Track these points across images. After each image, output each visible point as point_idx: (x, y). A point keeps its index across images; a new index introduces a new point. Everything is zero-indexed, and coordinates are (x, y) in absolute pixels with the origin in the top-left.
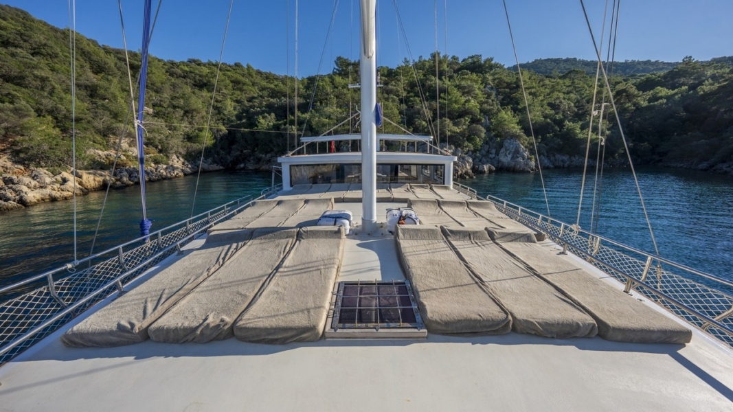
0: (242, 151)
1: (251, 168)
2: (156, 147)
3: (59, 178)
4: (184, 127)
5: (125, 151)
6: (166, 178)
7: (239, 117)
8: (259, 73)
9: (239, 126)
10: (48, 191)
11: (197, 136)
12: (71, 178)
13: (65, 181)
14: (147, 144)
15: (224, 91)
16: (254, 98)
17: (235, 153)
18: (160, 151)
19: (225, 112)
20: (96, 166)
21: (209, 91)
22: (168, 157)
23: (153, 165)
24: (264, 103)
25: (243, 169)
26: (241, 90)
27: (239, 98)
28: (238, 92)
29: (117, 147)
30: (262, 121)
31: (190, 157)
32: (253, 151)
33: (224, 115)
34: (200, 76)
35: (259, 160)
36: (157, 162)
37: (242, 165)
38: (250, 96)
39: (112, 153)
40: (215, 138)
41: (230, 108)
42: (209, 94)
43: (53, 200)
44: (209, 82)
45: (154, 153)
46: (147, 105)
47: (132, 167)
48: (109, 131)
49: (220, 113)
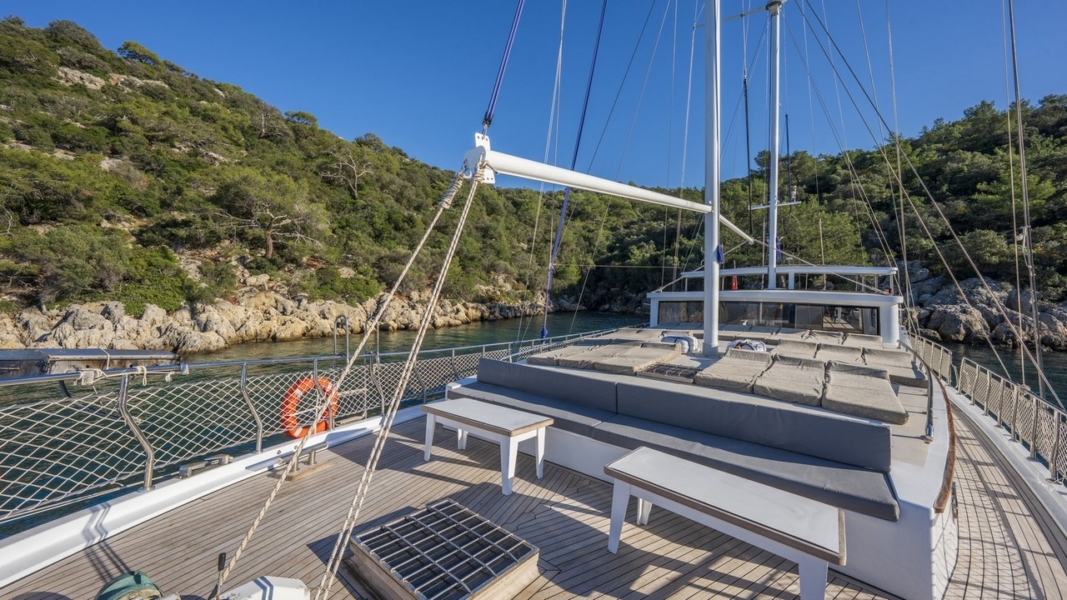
0: (609, 290)
1: (616, 310)
2: (526, 284)
3: (455, 308)
5: (500, 287)
6: (529, 316)
7: (611, 249)
9: (608, 260)
10: (447, 318)
11: (564, 272)
12: (462, 309)
13: (458, 311)
14: (518, 280)
15: (599, 218)
16: (633, 223)
17: (601, 292)
18: (528, 288)
19: (598, 244)
20: (480, 300)
21: (582, 220)
22: (533, 293)
23: (521, 301)
24: (644, 229)
25: (608, 310)
26: (618, 215)
27: (614, 225)
28: (614, 218)
29: (494, 282)
30: (636, 252)
31: (554, 295)
32: (623, 288)
33: (594, 246)
35: (627, 300)
36: (523, 298)
37: (607, 306)
38: (629, 221)
39: (491, 288)
40: (582, 273)
41: (602, 237)
42: (582, 224)
43: (450, 325)
44: (584, 210)
45: (523, 289)
46: (523, 241)
47: (503, 302)
48: (491, 268)
49: (590, 244)
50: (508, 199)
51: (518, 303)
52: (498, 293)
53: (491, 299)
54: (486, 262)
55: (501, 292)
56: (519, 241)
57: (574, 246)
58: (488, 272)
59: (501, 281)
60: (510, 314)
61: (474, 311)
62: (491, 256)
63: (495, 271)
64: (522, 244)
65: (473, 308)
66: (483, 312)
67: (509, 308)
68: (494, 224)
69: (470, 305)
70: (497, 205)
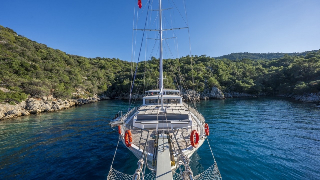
0: (116, 92)
1: (120, 98)
2: (89, 91)
3: (64, 102)
4: (97, 84)
5: (80, 93)
6: (93, 102)
7: (116, 80)
8: (122, 61)
9: (116, 83)
10: (62, 106)
11: (102, 87)
12: (68, 102)
13: (66, 103)
14: (86, 90)
15: (110, 69)
16: (120, 72)
17: (114, 93)
18: (90, 93)
19: (111, 78)
20: (73, 98)
21: (104, 69)
22: (92, 95)
23: (88, 97)
24: (124, 74)
25: (117, 98)
26: (115, 69)
27: (115, 72)
28: (115, 70)
29: (77, 91)
30: (125, 81)
31: (99, 95)
32: (121, 92)
33: (110, 79)
34: (101, 64)
35: (123, 95)
36: (89, 96)
37: (117, 97)
38: (119, 71)
39: (76, 93)
40: (108, 88)
41: (113, 76)
42: (105, 71)
44: (105, 66)
45: (88, 93)
46: (85, 76)
47: (83, 98)
48: (76, 86)
49: (109, 78)
50: (75, 59)
51: (88, 98)
52: (80, 95)
53: (78, 97)
54: (73, 84)
55: (81, 95)
56: (83, 76)
57: (103, 79)
58: (74, 88)
59: (80, 91)
60: (86, 102)
61: (72, 102)
62: (75, 82)
63: (77, 87)
64: (84, 77)
65: (72, 101)
66: (76, 103)
67: (85, 100)
68: (73, 70)
69: (71, 100)
70: (71, 62)
